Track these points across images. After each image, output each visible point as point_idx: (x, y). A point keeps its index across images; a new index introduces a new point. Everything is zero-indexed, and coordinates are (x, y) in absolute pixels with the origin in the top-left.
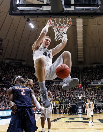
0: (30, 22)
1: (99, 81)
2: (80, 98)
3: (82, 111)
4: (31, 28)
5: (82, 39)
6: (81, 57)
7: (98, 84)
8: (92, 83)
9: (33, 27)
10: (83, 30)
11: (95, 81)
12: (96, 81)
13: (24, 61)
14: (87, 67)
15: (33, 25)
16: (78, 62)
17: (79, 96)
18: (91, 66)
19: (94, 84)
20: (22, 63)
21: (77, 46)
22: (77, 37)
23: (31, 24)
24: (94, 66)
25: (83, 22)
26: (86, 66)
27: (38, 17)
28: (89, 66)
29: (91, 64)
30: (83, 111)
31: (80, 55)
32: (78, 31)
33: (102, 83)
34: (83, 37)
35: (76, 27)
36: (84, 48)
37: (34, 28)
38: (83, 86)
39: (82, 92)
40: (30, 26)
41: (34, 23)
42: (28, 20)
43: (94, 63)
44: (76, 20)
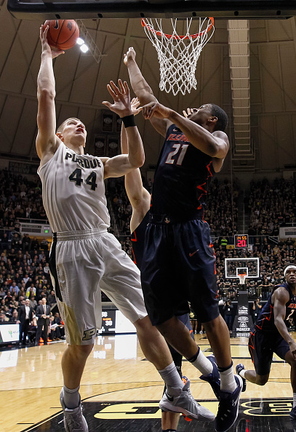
2: (242, 282)
3: (248, 325)
4: (81, 53)
5: (246, 89)
6: (243, 148)
8: (283, 231)
9: (84, 48)
10: (250, 58)
11: (291, 225)
12: (295, 225)
14: (265, 181)
15: (86, 43)
16: (234, 163)
17: (238, 276)
18: (278, 175)
19: (287, 234)
21: (233, 109)
22: (229, 82)
23: (79, 41)
24: (288, 175)
25: (252, 31)
27: (100, 16)
28: (272, 177)
29: (278, 170)
31: (242, 141)
32: (233, 61)
34: (250, 80)
35: (228, 46)
36: (254, 118)
37: (88, 53)
38: (252, 241)
39: (250, 261)
40: (76, 47)
41: (89, 38)
43: (288, 167)
44: (226, 25)
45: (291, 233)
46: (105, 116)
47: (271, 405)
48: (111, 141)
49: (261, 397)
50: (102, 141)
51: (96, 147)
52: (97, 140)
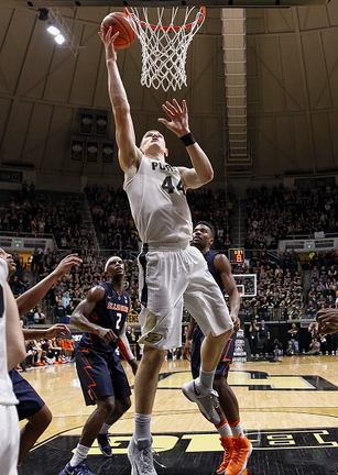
0: (50, 24)
1: (307, 238)
3: (244, 349)
4: (56, 44)
5: (242, 86)
6: (239, 151)
7: (303, 247)
8: (282, 244)
9: (60, 39)
10: (247, 51)
11: (292, 238)
12: (296, 238)
13: (30, 166)
14: (264, 189)
15: (62, 33)
16: (229, 169)
18: (277, 183)
19: (287, 247)
20: (21, 174)
22: (223, 78)
23: (53, 30)
24: (289, 182)
25: (248, 21)
26: (257, 184)
27: (78, 4)
28: (271, 184)
29: (277, 177)
30: (249, 349)
31: (237, 144)
32: (227, 55)
33: (316, 246)
34: (246, 76)
35: (222, 38)
36: (251, 119)
37: (64, 44)
38: (247, 255)
39: (247, 278)
40: (51, 38)
41: (65, 27)
42: (44, 14)
43: (289, 173)
44: (220, 14)
45: (292, 247)
46: (84, 116)
47: (269, 437)
48: (90, 144)
49: (259, 429)
50: (80, 144)
51: (73, 151)
52: (75, 143)
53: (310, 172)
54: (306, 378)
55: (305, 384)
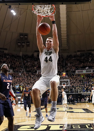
0: (12, 9)
1: (84, 69)
2: (64, 87)
4: (13, 15)
5: (65, 26)
6: (64, 45)
7: (82, 72)
8: (77, 71)
9: (14, 14)
10: (67, 17)
11: (79, 70)
12: (81, 69)
13: (6, 49)
14: (71, 55)
15: (15, 12)
16: (61, 50)
19: (78, 72)
20: (4, 51)
22: (60, 24)
23: (12, 11)
24: (78, 53)
25: (67, 8)
26: (69, 54)
27: (20, 4)
28: (73, 54)
29: (75, 52)
31: (64, 43)
32: (61, 18)
33: (86, 72)
34: (66, 24)
35: (60, 13)
36: (68, 36)
37: (16, 15)
38: (67, 74)
39: (67, 81)
40: (12, 13)
41: (16, 10)
42: (10, 7)
43: (78, 51)
44: (59, 6)
45: (80, 72)
46: (21, 35)
48: (23, 43)
49: (70, 123)
50: (20, 43)
51: (18, 45)
52: (18, 43)
53: (84, 51)
54: (83, 109)
55: (83, 111)
